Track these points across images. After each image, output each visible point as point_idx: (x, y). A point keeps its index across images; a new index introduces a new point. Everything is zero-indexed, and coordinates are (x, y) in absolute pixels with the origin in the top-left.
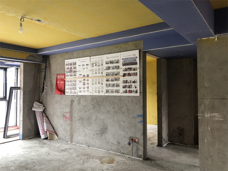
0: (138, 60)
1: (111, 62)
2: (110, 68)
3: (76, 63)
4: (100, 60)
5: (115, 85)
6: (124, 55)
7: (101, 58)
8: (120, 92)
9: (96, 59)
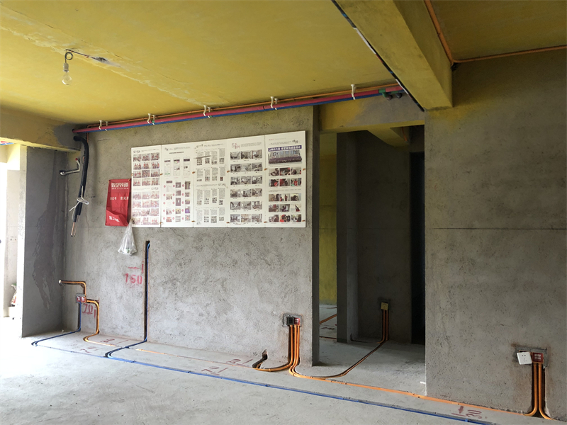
0: (303, 153)
1: (244, 156)
2: (239, 167)
3: (158, 154)
4: (218, 151)
5: (253, 204)
6: (272, 142)
7: (221, 147)
8: (263, 221)
9: (208, 148)
